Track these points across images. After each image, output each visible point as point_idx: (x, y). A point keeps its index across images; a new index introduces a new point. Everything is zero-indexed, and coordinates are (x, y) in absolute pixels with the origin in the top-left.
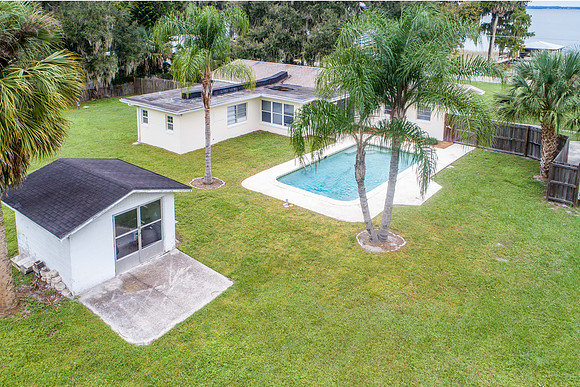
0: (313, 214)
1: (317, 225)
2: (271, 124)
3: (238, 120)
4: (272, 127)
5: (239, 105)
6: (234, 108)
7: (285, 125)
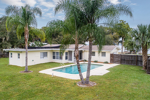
0: (62, 78)
1: (62, 81)
2: (56, 59)
3: (44, 57)
4: (56, 61)
5: (45, 52)
6: (43, 53)
7: (60, 59)
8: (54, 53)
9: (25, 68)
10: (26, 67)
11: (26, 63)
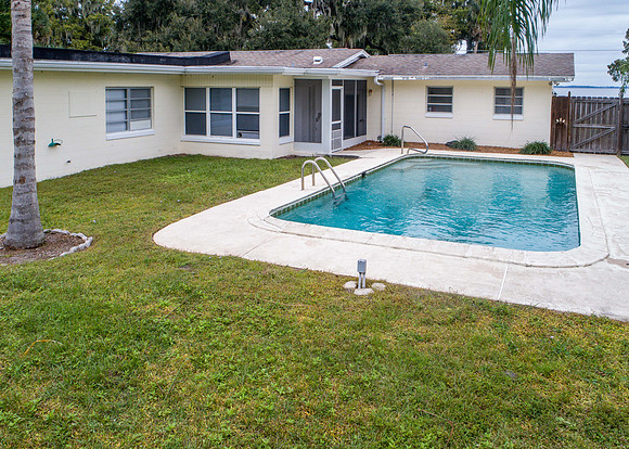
2: (208, 137)
3: (133, 124)
4: (210, 144)
5: (133, 89)
6: (120, 95)
7: (240, 135)
8: (192, 95)
9: (14, 213)
10: (16, 201)
11: (23, 161)
